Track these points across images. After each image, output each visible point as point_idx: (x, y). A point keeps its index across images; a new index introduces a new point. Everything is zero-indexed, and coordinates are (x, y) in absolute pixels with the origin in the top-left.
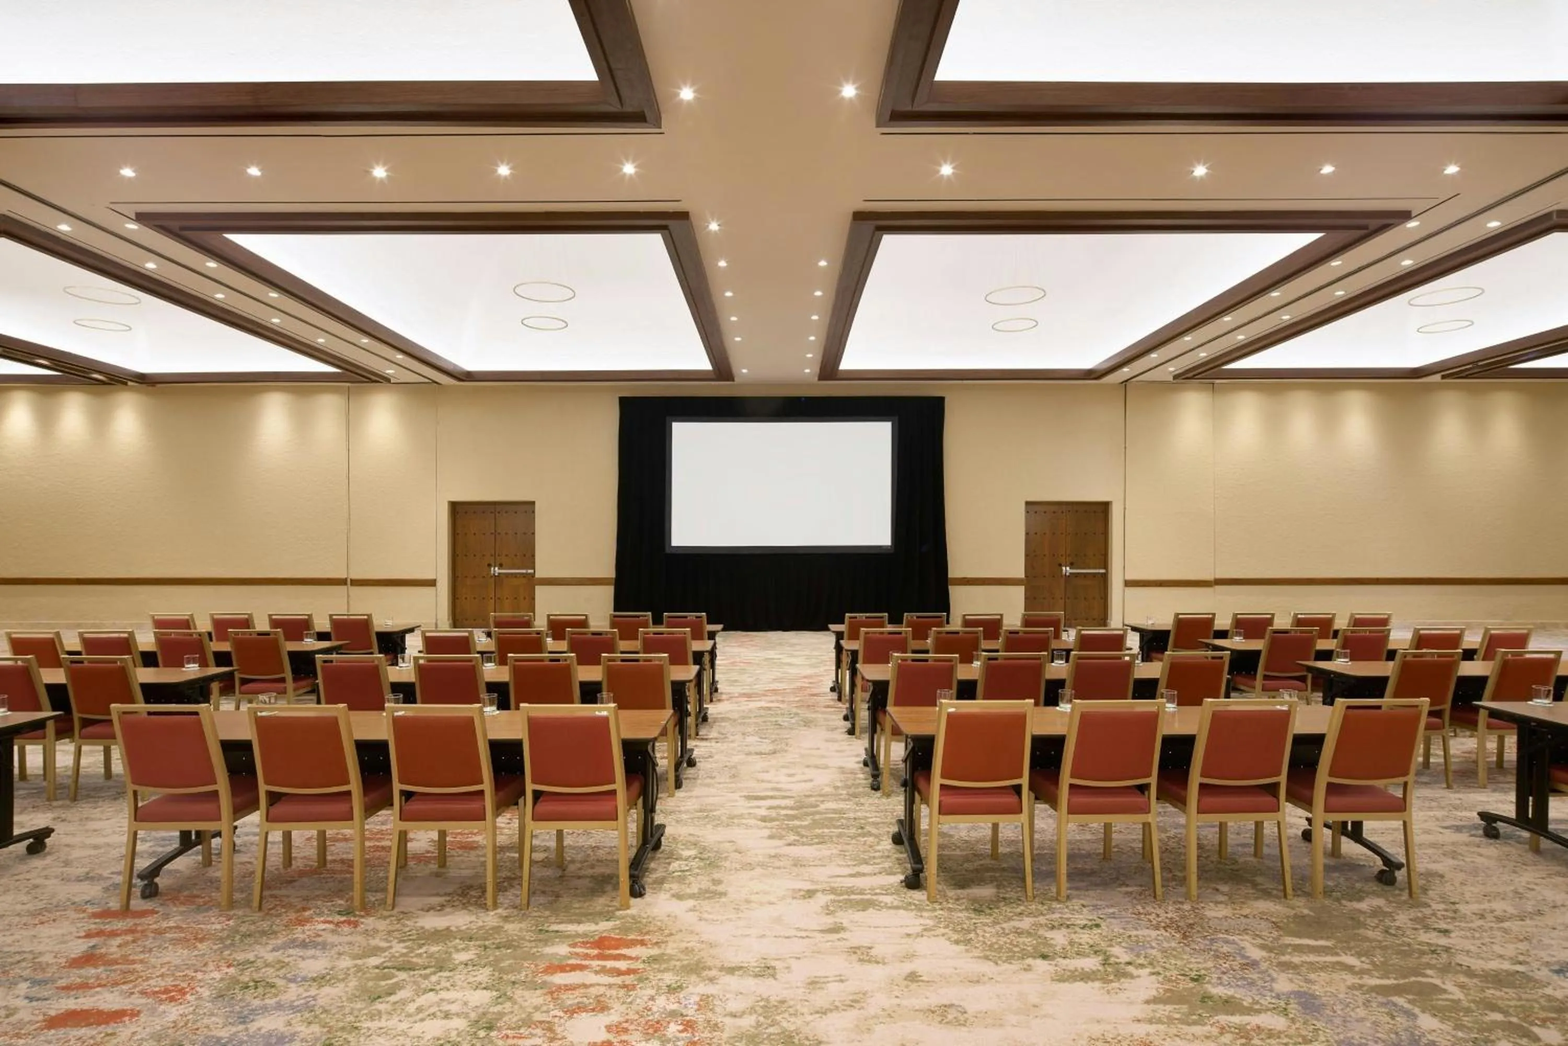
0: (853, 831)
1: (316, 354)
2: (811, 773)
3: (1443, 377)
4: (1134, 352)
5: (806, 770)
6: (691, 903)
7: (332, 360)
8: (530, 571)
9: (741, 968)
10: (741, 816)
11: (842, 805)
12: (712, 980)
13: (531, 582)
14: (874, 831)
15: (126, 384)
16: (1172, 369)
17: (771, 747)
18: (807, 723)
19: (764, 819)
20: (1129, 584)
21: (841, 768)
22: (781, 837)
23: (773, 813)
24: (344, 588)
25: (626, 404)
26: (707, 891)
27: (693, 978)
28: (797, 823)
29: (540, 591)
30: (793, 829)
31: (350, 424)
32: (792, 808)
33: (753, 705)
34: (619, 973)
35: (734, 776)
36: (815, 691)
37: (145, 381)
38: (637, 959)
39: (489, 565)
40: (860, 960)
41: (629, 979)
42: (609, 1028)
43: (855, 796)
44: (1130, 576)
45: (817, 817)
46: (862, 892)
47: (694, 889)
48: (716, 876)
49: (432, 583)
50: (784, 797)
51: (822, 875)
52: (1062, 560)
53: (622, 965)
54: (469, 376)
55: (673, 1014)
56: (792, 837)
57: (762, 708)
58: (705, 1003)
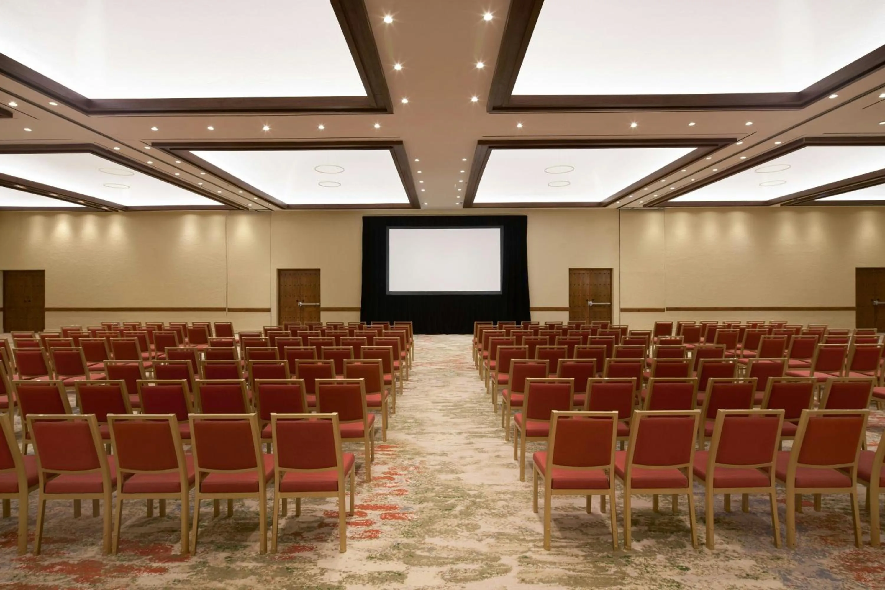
0: (478, 414)
1: (216, 198)
2: (460, 394)
3: (781, 205)
4: (622, 194)
5: (458, 393)
6: (413, 436)
7: (221, 200)
8: (318, 304)
9: (434, 454)
10: (431, 409)
11: (474, 405)
12: (424, 457)
13: (318, 309)
14: (486, 414)
15: (117, 211)
16: (641, 202)
17: (443, 384)
18: (458, 375)
19: (440, 410)
20: (623, 310)
21: (474, 392)
22: (448, 416)
23: (444, 408)
24: (224, 312)
25: (366, 220)
26: (420, 432)
27: (417, 456)
28: (454, 411)
29: (323, 314)
30: (453, 413)
31: (228, 231)
32: (452, 406)
33: (433, 367)
34: (389, 455)
35: (426, 395)
36: (462, 361)
37: (126, 209)
38: (395, 451)
39: (297, 301)
40: (479, 452)
41: (394, 456)
42: (389, 468)
43: (479, 402)
44: (623, 306)
45: (463, 409)
46: (481, 433)
47: (414, 431)
48: (423, 428)
49: (268, 310)
50: (449, 402)
51: (464, 428)
52: (588, 298)
53: (391, 453)
54: (289, 207)
55: (411, 465)
56: (453, 416)
57: (437, 369)
58: (422, 462)
